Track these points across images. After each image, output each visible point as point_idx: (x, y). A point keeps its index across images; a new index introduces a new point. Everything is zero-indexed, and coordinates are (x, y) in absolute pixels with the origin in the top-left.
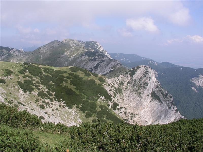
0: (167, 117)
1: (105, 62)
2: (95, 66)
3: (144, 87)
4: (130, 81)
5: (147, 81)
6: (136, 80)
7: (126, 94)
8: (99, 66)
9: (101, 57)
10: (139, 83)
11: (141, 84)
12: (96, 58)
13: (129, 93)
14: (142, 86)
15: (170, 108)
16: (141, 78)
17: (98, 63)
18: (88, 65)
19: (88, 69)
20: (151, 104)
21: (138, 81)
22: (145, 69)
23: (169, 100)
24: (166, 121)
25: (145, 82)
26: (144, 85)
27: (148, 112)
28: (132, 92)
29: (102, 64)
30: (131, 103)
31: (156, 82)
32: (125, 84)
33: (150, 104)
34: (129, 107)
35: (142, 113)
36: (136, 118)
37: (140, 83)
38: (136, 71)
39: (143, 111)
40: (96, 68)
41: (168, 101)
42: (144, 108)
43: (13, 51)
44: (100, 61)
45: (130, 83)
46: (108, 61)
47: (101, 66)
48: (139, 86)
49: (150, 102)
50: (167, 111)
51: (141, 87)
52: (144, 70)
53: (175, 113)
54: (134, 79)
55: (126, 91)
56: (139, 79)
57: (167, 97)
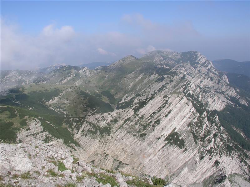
0: (194, 171)
1: (174, 83)
2: (160, 88)
3: (154, 127)
4: (132, 117)
5: (161, 117)
6: (145, 116)
7: (118, 135)
8: (165, 88)
9: (171, 76)
10: (149, 120)
11: (151, 122)
12: (165, 77)
13: (123, 134)
14: (152, 124)
15: (202, 158)
16: (154, 113)
17: (165, 84)
18: (153, 87)
19: (152, 91)
20: (164, 150)
21: (148, 117)
22: (165, 100)
23: (205, 145)
24: (194, 178)
25: (157, 119)
26: (154, 123)
27: (158, 162)
28: (129, 132)
29: (168, 86)
30: (126, 148)
31: (189, 118)
32: (121, 122)
33: (162, 150)
34: (124, 152)
35: (146, 163)
36: (125, 169)
37: (151, 120)
38: (147, 103)
39: (147, 160)
40: (159, 91)
41: (203, 148)
42: (149, 156)
43: (84, 70)
44: (167, 82)
45: (129, 121)
46: (178, 81)
47: (167, 88)
48: (147, 124)
49: (163, 147)
50: (196, 163)
51: (150, 125)
52: (162, 101)
53: (213, 166)
54: (142, 114)
55: (119, 131)
56: (150, 114)
57: (204, 141)
